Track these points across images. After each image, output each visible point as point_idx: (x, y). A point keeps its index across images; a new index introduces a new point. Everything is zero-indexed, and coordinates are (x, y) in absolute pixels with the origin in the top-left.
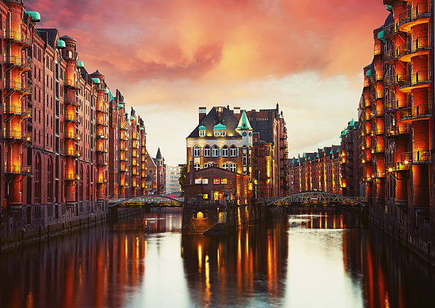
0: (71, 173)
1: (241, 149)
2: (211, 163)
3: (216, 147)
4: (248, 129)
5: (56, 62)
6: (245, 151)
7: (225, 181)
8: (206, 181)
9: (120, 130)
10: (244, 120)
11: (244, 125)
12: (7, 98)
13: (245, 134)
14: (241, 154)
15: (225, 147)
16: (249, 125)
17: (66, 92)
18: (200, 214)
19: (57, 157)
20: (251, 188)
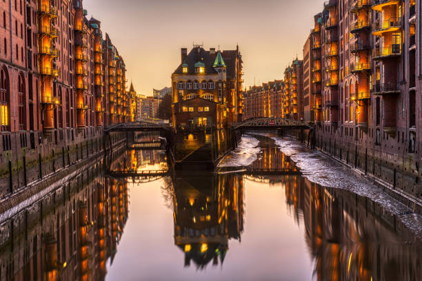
0: (81, 102)
1: (217, 83)
2: (192, 94)
3: (196, 81)
4: (223, 66)
5: (69, 11)
6: (220, 85)
7: (207, 109)
8: (191, 109)
9: (110, 67)
10: (219, 59)
11: (220, 63)
12: (40, 41)
13: (220, 71)
14: (217, 87)
15: (204, 81)
16: (223, 63)
17: (75, 36)
18: (191, 137)
19: (71, 90)
20: (225, 115)
